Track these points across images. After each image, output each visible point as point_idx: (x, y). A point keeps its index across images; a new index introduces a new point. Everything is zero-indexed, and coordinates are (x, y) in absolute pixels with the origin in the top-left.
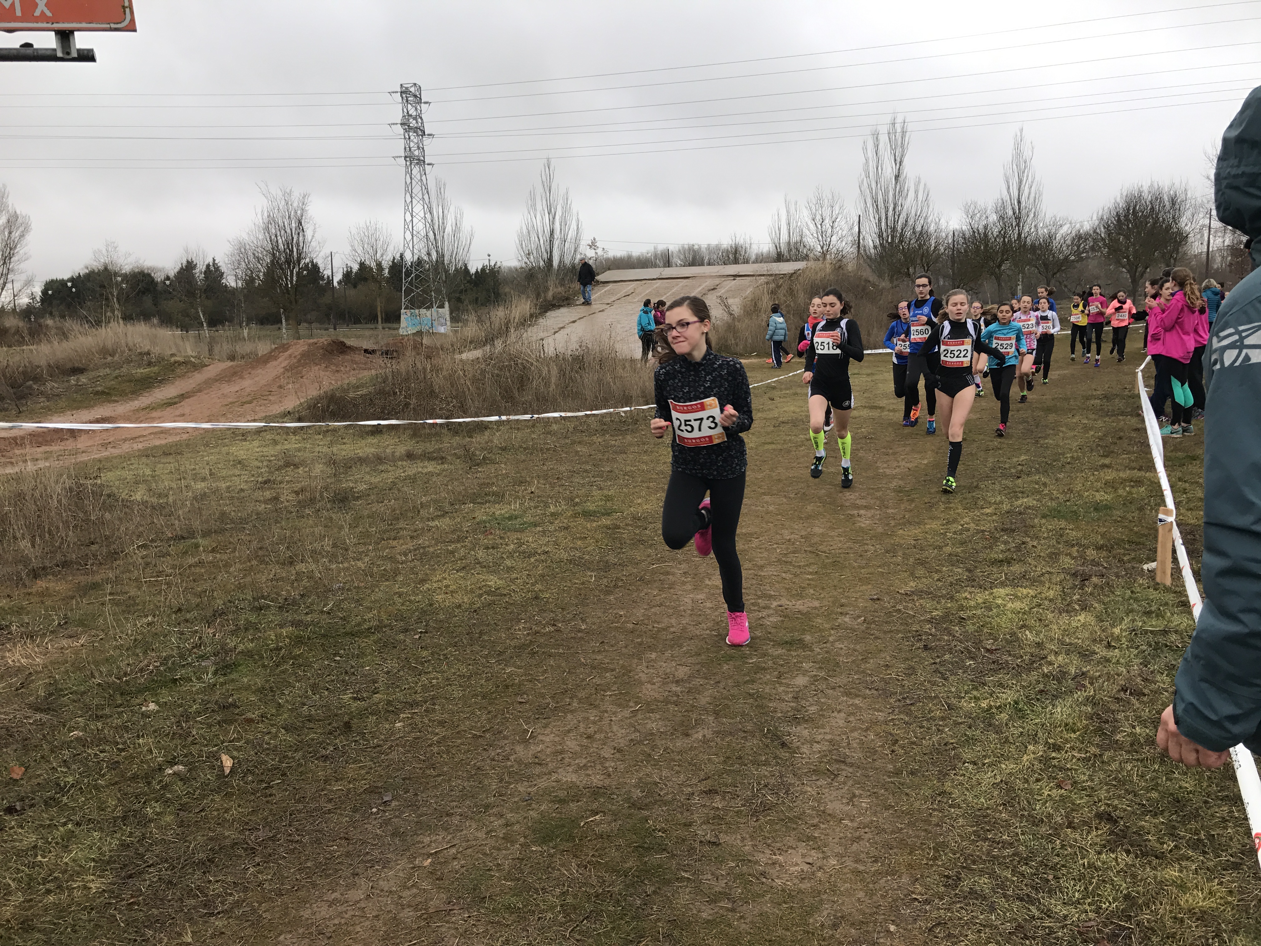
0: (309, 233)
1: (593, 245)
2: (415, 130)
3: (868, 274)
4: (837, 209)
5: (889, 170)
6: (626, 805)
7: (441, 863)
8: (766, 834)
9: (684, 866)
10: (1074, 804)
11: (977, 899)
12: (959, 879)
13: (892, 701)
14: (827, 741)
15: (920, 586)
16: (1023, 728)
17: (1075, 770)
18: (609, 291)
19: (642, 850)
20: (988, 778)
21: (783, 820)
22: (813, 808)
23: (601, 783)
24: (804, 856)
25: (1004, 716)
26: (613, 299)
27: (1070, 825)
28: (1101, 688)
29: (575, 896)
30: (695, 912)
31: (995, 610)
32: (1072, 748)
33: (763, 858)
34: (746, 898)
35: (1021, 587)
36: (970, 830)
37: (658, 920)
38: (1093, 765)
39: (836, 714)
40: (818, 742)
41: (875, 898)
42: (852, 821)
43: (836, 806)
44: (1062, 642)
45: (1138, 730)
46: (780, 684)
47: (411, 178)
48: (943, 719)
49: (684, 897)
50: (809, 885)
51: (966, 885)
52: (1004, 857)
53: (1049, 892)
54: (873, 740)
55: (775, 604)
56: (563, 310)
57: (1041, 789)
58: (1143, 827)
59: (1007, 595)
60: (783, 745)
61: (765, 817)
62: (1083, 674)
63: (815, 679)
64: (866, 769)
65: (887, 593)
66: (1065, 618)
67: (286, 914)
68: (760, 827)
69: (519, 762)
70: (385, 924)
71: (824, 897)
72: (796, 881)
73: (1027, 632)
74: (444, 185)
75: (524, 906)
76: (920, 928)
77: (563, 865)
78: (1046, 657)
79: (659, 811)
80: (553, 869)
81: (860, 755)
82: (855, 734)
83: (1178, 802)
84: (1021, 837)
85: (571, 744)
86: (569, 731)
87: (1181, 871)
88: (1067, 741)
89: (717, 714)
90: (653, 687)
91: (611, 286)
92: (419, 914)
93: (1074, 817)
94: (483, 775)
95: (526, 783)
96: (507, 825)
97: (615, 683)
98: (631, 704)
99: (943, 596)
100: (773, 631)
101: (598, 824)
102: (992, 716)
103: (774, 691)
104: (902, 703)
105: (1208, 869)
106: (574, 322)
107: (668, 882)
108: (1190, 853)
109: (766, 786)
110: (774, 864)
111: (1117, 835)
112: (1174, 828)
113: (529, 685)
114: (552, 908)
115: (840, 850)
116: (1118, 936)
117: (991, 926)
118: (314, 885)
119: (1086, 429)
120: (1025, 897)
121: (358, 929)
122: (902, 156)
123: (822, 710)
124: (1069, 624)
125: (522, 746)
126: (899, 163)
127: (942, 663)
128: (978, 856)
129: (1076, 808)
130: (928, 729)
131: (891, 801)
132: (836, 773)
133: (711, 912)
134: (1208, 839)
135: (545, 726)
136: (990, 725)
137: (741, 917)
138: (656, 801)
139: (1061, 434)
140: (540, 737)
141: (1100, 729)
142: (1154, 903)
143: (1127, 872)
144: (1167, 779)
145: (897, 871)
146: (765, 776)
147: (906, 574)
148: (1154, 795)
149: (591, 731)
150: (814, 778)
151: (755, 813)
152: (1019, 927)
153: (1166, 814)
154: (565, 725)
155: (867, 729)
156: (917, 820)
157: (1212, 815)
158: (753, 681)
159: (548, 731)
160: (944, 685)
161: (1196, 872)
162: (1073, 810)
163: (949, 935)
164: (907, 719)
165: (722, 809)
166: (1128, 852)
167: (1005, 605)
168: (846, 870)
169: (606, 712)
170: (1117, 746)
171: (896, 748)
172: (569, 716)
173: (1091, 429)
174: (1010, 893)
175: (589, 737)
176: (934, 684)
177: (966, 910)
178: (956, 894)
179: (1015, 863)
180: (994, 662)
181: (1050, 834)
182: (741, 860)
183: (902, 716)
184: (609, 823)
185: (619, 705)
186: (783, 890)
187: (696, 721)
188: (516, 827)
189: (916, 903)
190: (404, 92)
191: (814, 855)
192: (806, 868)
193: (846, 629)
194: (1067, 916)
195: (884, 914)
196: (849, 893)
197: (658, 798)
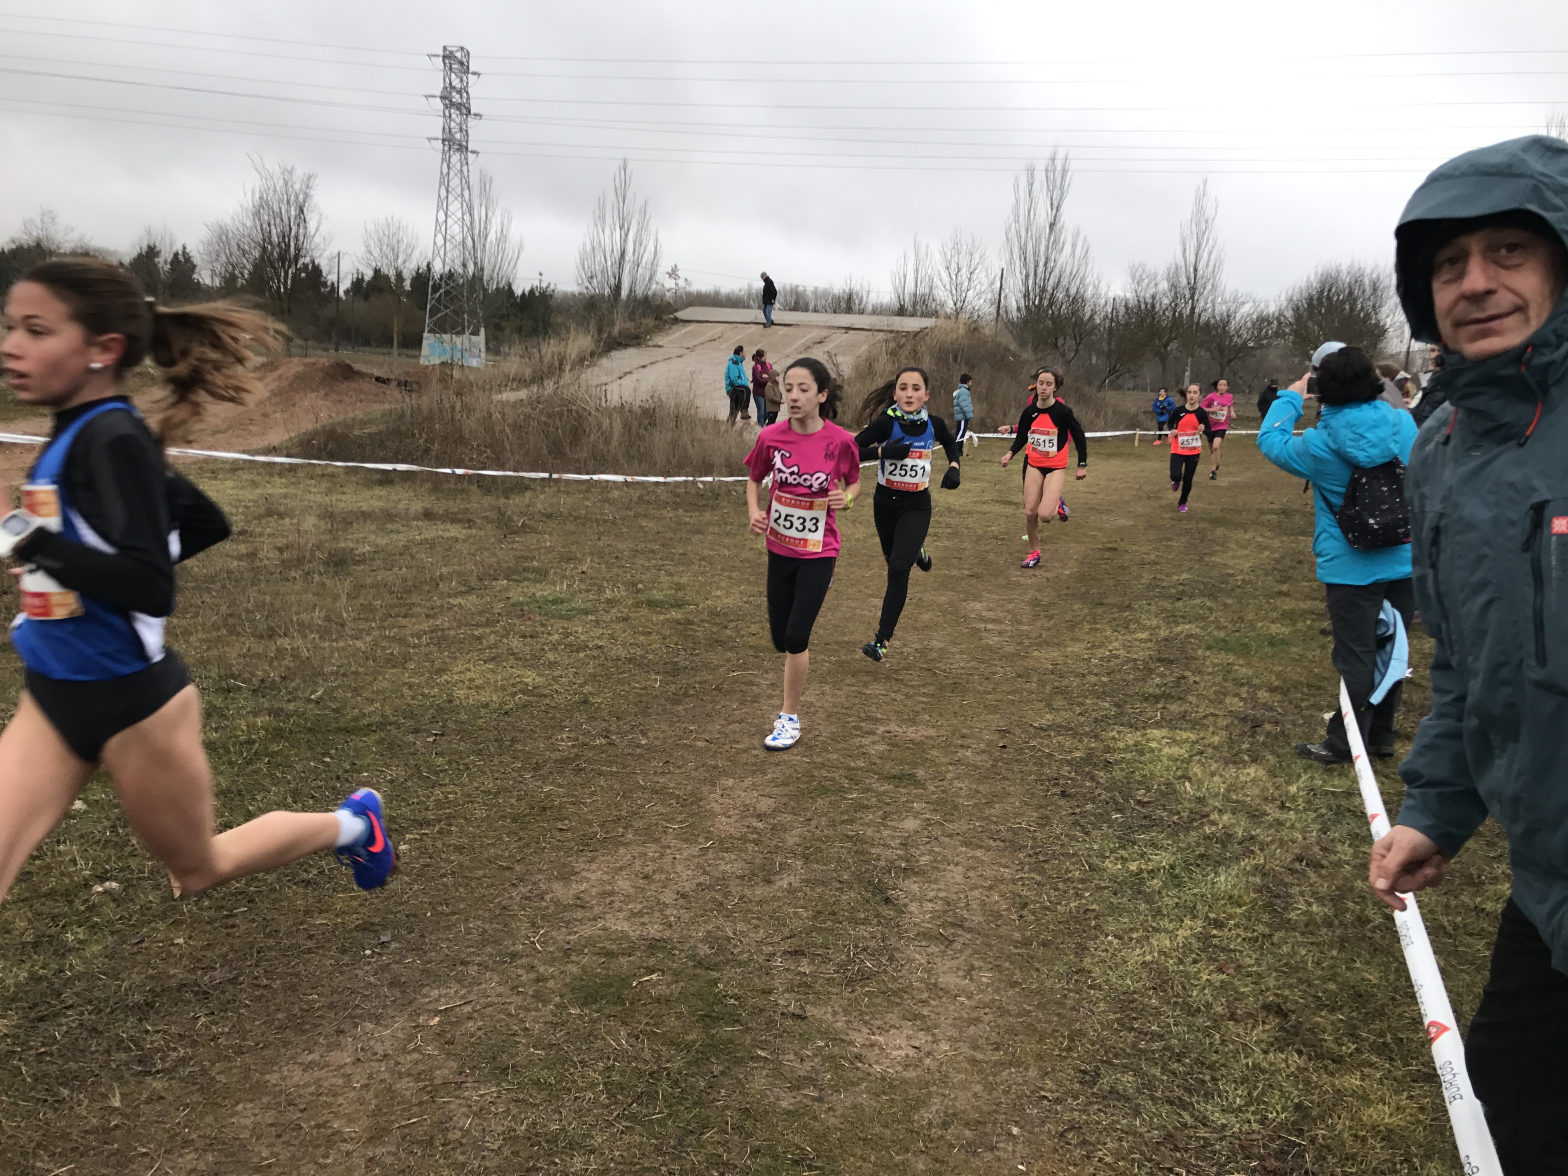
0: (312, 225)
1: (673, 273)
2: (459, 106)
3: (1008, 340)
4: (977, 257)
5: (1044, 215)
6: (690, 964)
7: (451, 1023)
8: (863, 1009)
9: (761, 1042)
10: (1237, 992)
11: (1119, 1101)
12: (1098, 1075)
13: (1021, 855)
14: (941, 899)
15: (1059, 720)
16: (1179, 898)
17: (1240, 952)
18: (689, 332)
19: (710, 1019)
20: (1135, 956)
21: (884, 993)
22: (922, 980)
23: (660, 935)
24: (909, 1038)
25: (1157, 883)
26: (695, 342)
27: (1233, 1017)
28: (1273, 856)
29: (623, 1073)
30: (772, 1099)
31: (1148, 755)
32: (1237, 926)
33: (859, 1038)
34: (836, 1085)
35: (1181, 729)
36: (1112, 1016)
37: (727, 1107)
38: (1261, 947)
39: (952, 867)
40: (930, 901)
41: (995, 1093)
42: (969, 998)
43: (950, 980)
44: (1228, 799)
45: (1315, 908)
46: (885, 826)
47: (449, 168)
48: (1082, 881)
49: (759, 1082)
50: (914, 1074)
51: (1105, 1082)
52: (1153, 1052)
53: (1206, 1095)
54: (997, 902)
55: (882, 729)
56: (631, 351)
57: (1199, 971)
58: (1318, 1024)
59: (1163, 738)
60: (887, 901)
61: (862, 987)
62: (1252, 838)
63: (928, 823)
64: (987, 936)
65: (1017, 725)
66: (1232, 771)
67: (247, 1078)
68: (856, 999)
69: (557, 903)
70: (376, 1097)
71: (934, 1089)
72: (899, 1068)
73: (1187, 784)
74: (491, 180)
75: (558, 1082)
76: (1049, 1131)
77: (609, 1033)
78: (1207, 816)
79: (730, 972)
80: (596, 1038)
81: (981, 919)
82: (976, 893)
83: (1360, 996)
84: (1173, 1029)
85: (623, 884)
86: (621, 869)
87: (1363, 1080)
88: (1231, 917)
89: (806, 858)
90: (729, 820)
91: (692, 327)
92: (421, 1084)
93: (1237, 1008)
94: (510, 916)
95: (564, 930)
96: (538, 980)
97: (680, 813)
98: (701, 840)
99: (1086, 734)
100: (878, 761)
101: (654, 985)
102: (1142, 881)
103: (878, 835)
104: (1033, 860)
105: (1395, 1079)
106: (644, 367)
107: (740, 1062)
108: (1374, 1058)
109: (865, 950)
110: (872, 1045)
111: (1287, 1031)
112: (1355, 1027)
113: (572, 809)
114: (593, 1085)
115: (952, 1032)
116: (1289, 1153)
117: (1135, 1134)
118: (286, 1044)
119: (1261, 548)
120: (1176, 1101)
121: (341, 1100)
122: (1061, 200)
123: (935, 861)
124: (1237, 777)
125: (561, 883)
126: (1056, 208)
127: (1084, 814)
128: (1121, 1049)
129: (1240, 997)
130: (1065, 892)
131: (1018, 976)
132: (951, 938)
133: (793, 1100)
134: (1396, 1044)
135: (591, 861)
136: (1140, 892)
137: (830, 1109)
138: (728, 961)
139: (1231, 553)
140: (584, 874)
141: (1271, 905)
142: (1331, 1116)
143: (1299, 1076)
144: (1348, 969)
145: (1023, 1063)
146: (864, 938)
147: (1042, 705)
148: (1332, 986)
149: (649, 869)
150: (924, 943)
151: (850, 982)
152: (1169, 1136)
153: (1346, 1010)
154: (617, 861)
155: (990, 888)
156: (1049, 1002)
157: (1400, 1016)
158: (851, 821)
159: (594, 866)
160: (1085, 841)
161: (1380, 1082)
162: (1236, 999)
163: (1084, 1143)
164: (1039, 878)
165: (810, 975)
166: (1300, 1053)
167: (1160, 750)
168: (960, 1058)
169: (669, 847)
170: (1288, 925)
171: (1025, 912)
172: (622, 850)
173: (1266, 548)
174: (1158, 1094)
175: (646, 877)
176: (1073, 838)
177: (1105, 1113)
178: (1094, 1093)
179: (1166, 1059)
180: (1145, 817)
181: (1208, 1027)
182: (832, 1040)
183: (1033, 875)
184: (668, 985)
185: (686, 841)
186: (883, 1079)
187: (780, 865)
188: (551, 984)
189: (1045, 1102)
190: (448, 56)
191: (923, 1038)
192: (912, 1052)
193: (968, 765)
194: (1226, 1125)
195: (1005, 1114)
196: (964, 1086)
197: (730, 957)
